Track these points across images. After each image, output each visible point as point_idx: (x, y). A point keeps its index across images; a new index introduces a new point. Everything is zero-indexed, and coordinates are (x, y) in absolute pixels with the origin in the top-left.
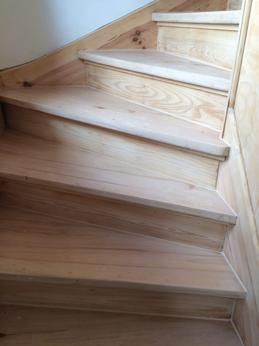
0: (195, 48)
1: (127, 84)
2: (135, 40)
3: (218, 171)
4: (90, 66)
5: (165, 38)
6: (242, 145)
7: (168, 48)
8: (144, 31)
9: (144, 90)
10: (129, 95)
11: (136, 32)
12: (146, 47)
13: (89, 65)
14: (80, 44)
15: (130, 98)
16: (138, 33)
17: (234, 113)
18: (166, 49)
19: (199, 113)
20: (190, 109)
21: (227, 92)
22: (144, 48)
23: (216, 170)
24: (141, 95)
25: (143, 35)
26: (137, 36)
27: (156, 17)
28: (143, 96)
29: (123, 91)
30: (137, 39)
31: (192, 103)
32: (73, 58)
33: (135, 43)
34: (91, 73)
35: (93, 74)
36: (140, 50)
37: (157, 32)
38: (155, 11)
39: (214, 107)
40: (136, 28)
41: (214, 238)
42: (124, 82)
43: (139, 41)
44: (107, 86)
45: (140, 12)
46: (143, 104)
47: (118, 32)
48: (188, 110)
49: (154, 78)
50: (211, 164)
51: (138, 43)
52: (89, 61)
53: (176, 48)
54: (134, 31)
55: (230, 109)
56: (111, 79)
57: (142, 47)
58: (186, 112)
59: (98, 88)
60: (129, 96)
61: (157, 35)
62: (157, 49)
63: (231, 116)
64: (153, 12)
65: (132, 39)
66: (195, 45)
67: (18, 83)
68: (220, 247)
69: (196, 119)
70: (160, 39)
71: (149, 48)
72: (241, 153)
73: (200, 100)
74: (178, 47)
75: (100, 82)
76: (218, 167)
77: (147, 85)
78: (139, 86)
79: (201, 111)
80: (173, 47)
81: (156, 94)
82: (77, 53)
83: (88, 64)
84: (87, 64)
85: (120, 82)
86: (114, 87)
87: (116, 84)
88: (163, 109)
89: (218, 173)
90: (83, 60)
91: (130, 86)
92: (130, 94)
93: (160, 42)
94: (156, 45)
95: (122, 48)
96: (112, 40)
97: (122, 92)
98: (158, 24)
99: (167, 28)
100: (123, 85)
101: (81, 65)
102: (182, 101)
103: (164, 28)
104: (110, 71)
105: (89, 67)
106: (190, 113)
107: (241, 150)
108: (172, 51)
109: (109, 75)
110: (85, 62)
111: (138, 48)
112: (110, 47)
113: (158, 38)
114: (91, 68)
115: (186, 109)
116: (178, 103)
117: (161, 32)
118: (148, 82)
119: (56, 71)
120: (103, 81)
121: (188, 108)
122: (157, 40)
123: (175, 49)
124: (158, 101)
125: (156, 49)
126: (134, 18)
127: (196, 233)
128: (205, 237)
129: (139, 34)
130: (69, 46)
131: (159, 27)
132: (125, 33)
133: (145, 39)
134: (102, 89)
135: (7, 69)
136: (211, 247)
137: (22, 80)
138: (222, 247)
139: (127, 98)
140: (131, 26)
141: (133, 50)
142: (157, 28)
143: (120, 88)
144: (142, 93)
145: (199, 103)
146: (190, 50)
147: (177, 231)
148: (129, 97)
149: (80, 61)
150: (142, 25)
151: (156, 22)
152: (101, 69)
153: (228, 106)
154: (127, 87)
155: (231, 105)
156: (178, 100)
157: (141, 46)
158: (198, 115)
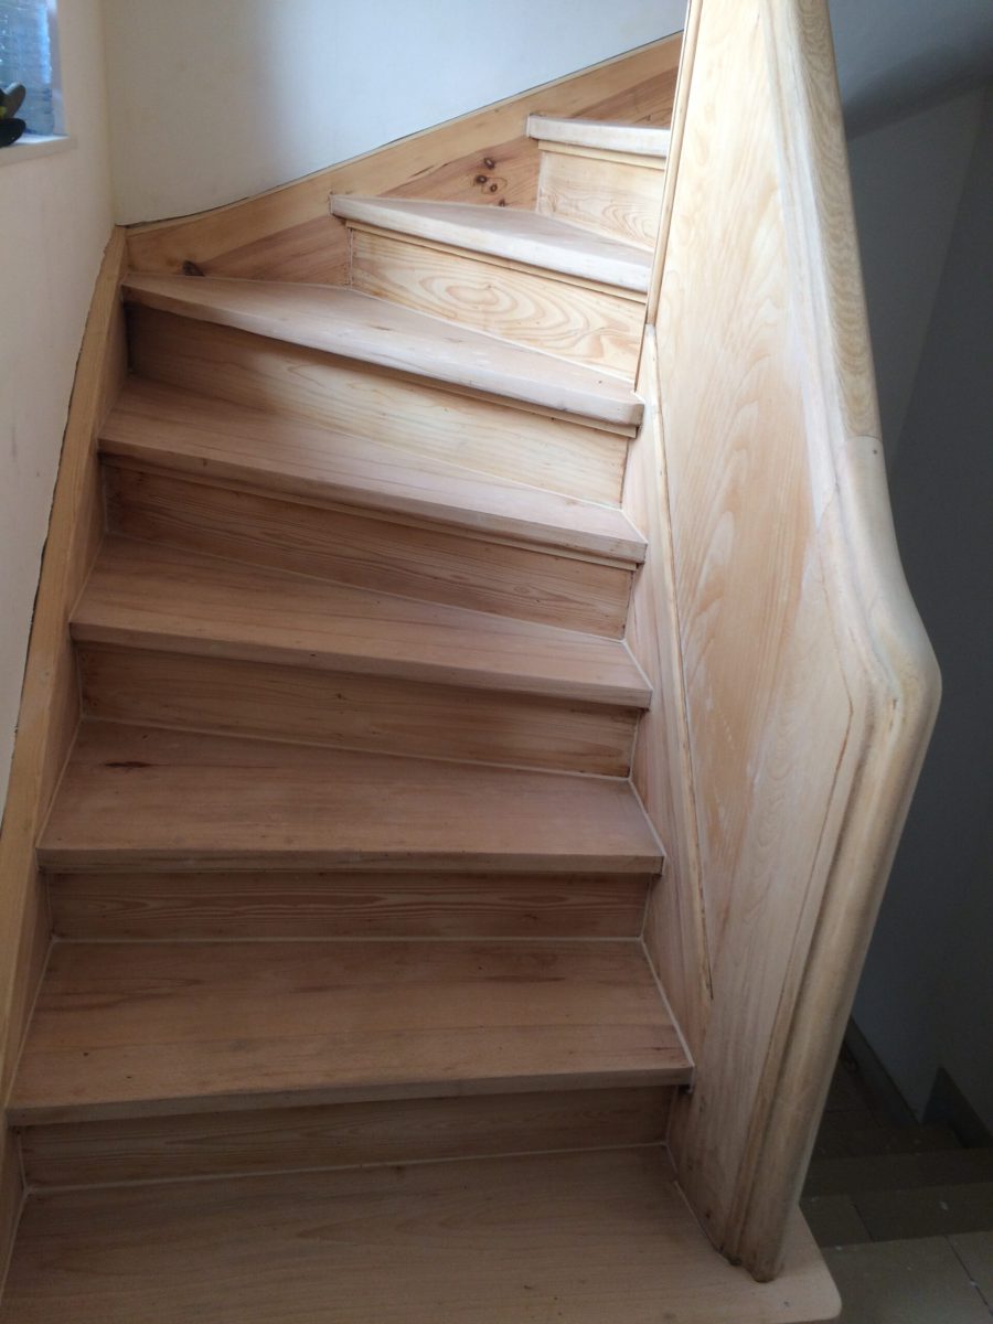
0: (612, 209)
1: (451, 283)
2: (480, 180)
3: (625, 465)
4: (361, 237)
5: (555, 182)
6: (663, 397)
7: (560, 207)
8: (504, 159)
9: (488, 295)
10: (453, 308)
11: (485, 160)
12: (507, 201)
13: (356, 233)
14: (338, 178)
15: (455, 317)
16: (489, 162)
17: (655, 334)
18: (555, 209)
19: (600, 345)
20: (583, 336)
21: (645, 294)
22: (502, 203)
23: (621, 461)
24: (481, 307)
25: (501, 170)
26: (485, 172)
27: (537, 127)
28: (485, 312)
29: (440, 299)
30: (486, 179)
31: (588, 323)
32: (319, 210)
33: (479, 187)
34: (360, 255)
35: (367, 256)
36: (491, 206)
37: (538, 165)
38: (536, 113)
39: (628, 330)
40: (484, 150)
41: (606, 607)
42: (444, 277)
43: (489, 184)
44: (401, 287)
45: (497, 111)
46: (485, 330)
47: (436, 158)
48: (579, 339)
49: (512, 266)
50: (613, 450)
51: (487, 188)
52: (358, 222)
53: (577, 207)
54: (480, 158)
55: (649, 327)
56: (413, 269)
57: (498, 201)
58: (574, 344)
59: (376, 294)
60: (453, 312)
61: (538, 172)
62: (537, 209)
63: (649, 341)
64: (531, 114)
65: (472, 177)
66: (612, 201)
67: (171, 263)
68: (618, 628)
69: (593, 360)
70: (544, 185)
71: (515, 203)
72: (660, 412)
73: (602, 315)
74: (580, 204)
75: (384, 279)
76: (624, 456)
77: (495, 283)
78: (477, 287)
79: (604, 340)
80: (571, 205)
81: (515, 304)
82: (329, 199)
83: (355, 230)
84: (352, 229)
85: (432, 278)
86: (418, 291)
87: (422, 283)
88: (528, 340)
89: (625, 468)
90: (343, 219)
91: (458, 287)
92: (455, 306)
93: (543, 191)
94: (534, 199)
95: (446, 199)
96: (419, 177)
97: (437, 302)
98: (541, 146)
99: (561, 157)
100: (439, 286)
101: (338, 231)
102: (568, 321)
103: (554, 157)
104: (410, 249)
105: (358, 238)
106: (583, 346)
107: (660, 406)
108: (567, 215)
109: (410, 259)
110: (348, 224)
111: (489, 203)
112: (415, 194)
113: (540, 183)
114: (362, 241)
115: (574, 339)
116: (559, 325)
117: (548, 165)
118: (499, 277)
119: (271, 241)
120: (389, 274)
121: (579, 336)
122: (536, 185)
123: (573, 210)
124: (518, 322)
125: (533, 208)
126: (480, 125)
127: (570, 597)
128: (588, 605)
129: (491, 167)
130: (312, 181)
131: (544, 153)
132: (456, 161)
133: (506, 181)
134: (386, 296)
135: (144, 224)
136: (601, 628)
137: (180, 255)
138: (624, 627)
139: (449, 317)
140: (472, 145)
141: (474, 205)
142: (538, 155)
143: (432, 293)
144: (483, 302)
145: (599, 323)
146: (604, 213)
147: (534, 593)
148: (452, 315)
149: (337, 222)
150: (502, 145)
151: (537, 140)
152: (389, 243)
153: (646, 323)
154: (449, 290)
155: (651, 319)
156: (560, 318)
157: (496, 196)
158: (598, 350)
